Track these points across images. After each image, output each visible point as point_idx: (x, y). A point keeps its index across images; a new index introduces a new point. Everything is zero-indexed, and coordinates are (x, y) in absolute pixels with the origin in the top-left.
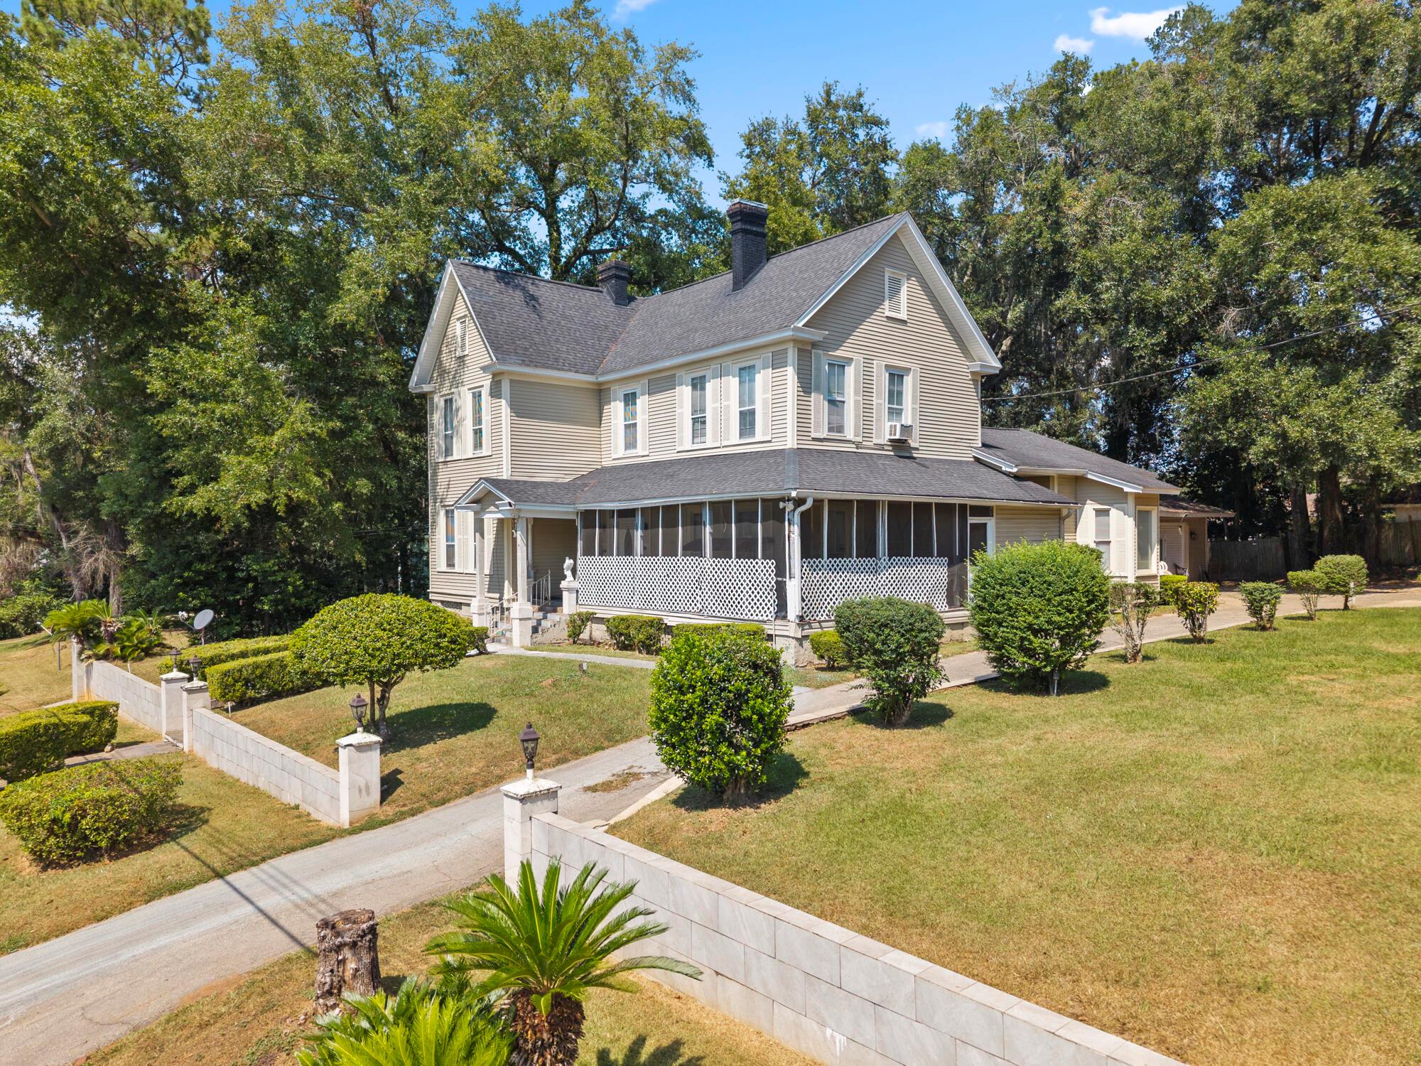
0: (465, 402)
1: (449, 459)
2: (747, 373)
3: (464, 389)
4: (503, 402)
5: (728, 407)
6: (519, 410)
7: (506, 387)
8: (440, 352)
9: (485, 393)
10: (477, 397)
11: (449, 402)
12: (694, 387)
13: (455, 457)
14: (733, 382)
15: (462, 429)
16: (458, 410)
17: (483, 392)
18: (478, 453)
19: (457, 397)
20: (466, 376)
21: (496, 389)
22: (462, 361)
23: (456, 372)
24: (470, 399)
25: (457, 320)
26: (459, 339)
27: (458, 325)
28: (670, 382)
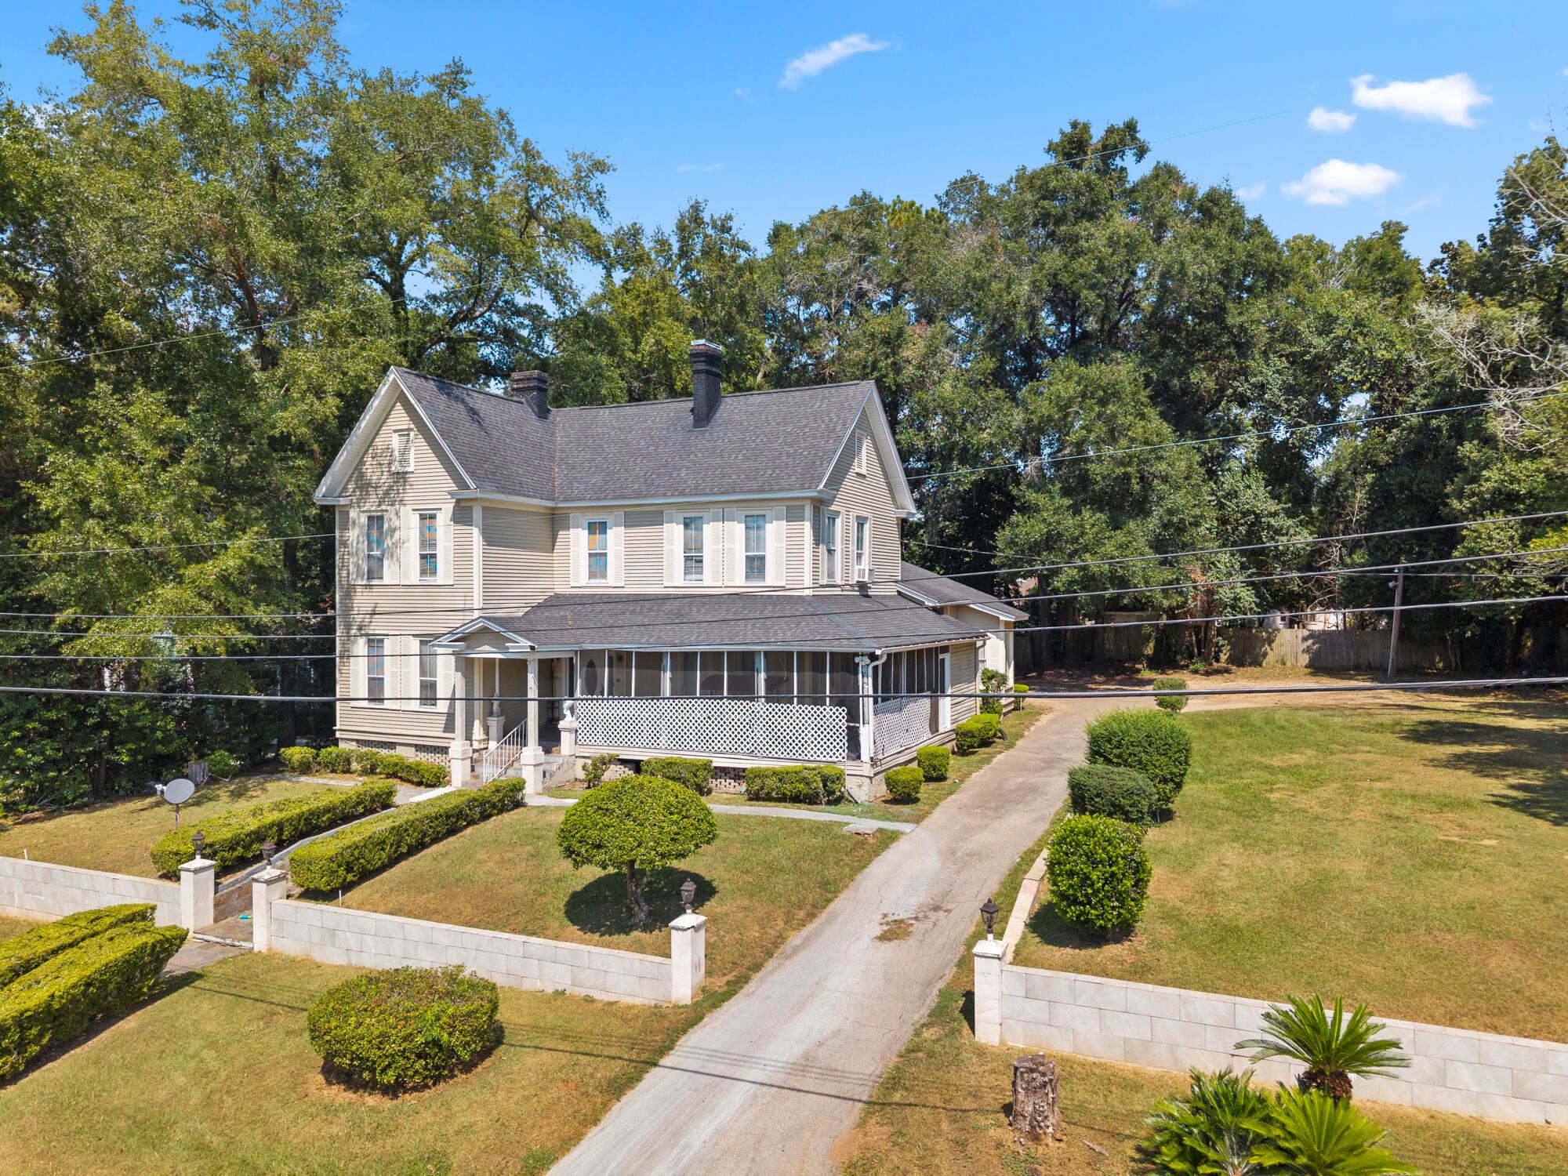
0: (407, 524)
1: (375, 582)
2: (755, 524)
3: (407, 510)
4: (476, 532)
5: (731, 550)
6: (490, 539)
7: (477, 514)
8: (361, 462)
9: (444, 518)
10: (428, 518)
11: (376, 521)
12: (687, 525)
13: (386, 580)
14: (738, 529)
15: (401, 553)
16: (394, 530)
17: (439, 515)
18: (430, 580)
19: (393, 516)
20: (409, 495)
21: (462, 514)
22: (401, 477)
23: (390, 488)
24: (415, 520)
25: (395, 431)
26: (396, 453)
27: (395, 436)
28: (655, 518)
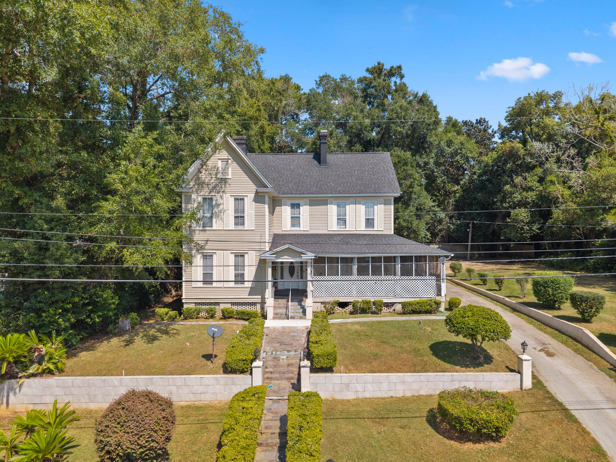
0: (227, 203)
1: (208, 228)
2: (370, 206)
3: (227, 196)
4: (265, 206)
5: (359, 216)
7: (267, 199)
9: (249, 200)
10: (239, 200)
11: (208, 200)
12: (339, 206)
13: (214, 228)
14: (362, 208)
15: (223, 215)
16: (219, 205)
17: (246, 199)
18: (240, 228)
19: (219, 198)
20: (228, 189)
21: (259, 198)
22: (224, 181)
23: (217, 185)
24: (232, 201)
25: (219, 159)
26: (220, 169)
27: (220, 162)
28: (324, 202)
